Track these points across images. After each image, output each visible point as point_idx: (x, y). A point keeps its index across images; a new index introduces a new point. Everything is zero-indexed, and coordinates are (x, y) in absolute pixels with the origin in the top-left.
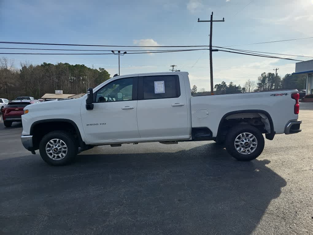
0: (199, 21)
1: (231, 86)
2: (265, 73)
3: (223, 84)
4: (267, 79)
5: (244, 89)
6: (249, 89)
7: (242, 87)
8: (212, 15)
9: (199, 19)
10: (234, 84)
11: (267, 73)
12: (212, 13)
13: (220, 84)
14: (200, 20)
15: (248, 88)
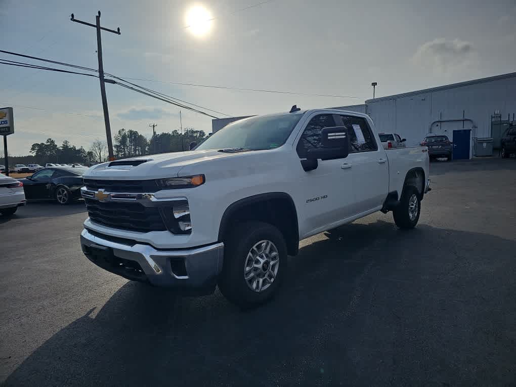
0: (73, 19)
1: (65, 147)
2: (123, 130)
3: (49, 143)
4: (128, 139)
5: (90, 154)
6: (100, 154)
7: (87, 150)
8: (100, 16)
9: (73, 15)
10: (71, 145)
11: (127, 130)
12: (99, 13)
13: (43, 144)
14: (75, 18)
15: (97, 151)
